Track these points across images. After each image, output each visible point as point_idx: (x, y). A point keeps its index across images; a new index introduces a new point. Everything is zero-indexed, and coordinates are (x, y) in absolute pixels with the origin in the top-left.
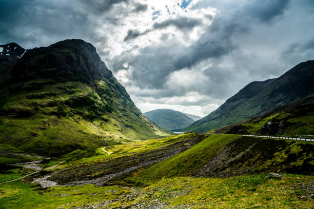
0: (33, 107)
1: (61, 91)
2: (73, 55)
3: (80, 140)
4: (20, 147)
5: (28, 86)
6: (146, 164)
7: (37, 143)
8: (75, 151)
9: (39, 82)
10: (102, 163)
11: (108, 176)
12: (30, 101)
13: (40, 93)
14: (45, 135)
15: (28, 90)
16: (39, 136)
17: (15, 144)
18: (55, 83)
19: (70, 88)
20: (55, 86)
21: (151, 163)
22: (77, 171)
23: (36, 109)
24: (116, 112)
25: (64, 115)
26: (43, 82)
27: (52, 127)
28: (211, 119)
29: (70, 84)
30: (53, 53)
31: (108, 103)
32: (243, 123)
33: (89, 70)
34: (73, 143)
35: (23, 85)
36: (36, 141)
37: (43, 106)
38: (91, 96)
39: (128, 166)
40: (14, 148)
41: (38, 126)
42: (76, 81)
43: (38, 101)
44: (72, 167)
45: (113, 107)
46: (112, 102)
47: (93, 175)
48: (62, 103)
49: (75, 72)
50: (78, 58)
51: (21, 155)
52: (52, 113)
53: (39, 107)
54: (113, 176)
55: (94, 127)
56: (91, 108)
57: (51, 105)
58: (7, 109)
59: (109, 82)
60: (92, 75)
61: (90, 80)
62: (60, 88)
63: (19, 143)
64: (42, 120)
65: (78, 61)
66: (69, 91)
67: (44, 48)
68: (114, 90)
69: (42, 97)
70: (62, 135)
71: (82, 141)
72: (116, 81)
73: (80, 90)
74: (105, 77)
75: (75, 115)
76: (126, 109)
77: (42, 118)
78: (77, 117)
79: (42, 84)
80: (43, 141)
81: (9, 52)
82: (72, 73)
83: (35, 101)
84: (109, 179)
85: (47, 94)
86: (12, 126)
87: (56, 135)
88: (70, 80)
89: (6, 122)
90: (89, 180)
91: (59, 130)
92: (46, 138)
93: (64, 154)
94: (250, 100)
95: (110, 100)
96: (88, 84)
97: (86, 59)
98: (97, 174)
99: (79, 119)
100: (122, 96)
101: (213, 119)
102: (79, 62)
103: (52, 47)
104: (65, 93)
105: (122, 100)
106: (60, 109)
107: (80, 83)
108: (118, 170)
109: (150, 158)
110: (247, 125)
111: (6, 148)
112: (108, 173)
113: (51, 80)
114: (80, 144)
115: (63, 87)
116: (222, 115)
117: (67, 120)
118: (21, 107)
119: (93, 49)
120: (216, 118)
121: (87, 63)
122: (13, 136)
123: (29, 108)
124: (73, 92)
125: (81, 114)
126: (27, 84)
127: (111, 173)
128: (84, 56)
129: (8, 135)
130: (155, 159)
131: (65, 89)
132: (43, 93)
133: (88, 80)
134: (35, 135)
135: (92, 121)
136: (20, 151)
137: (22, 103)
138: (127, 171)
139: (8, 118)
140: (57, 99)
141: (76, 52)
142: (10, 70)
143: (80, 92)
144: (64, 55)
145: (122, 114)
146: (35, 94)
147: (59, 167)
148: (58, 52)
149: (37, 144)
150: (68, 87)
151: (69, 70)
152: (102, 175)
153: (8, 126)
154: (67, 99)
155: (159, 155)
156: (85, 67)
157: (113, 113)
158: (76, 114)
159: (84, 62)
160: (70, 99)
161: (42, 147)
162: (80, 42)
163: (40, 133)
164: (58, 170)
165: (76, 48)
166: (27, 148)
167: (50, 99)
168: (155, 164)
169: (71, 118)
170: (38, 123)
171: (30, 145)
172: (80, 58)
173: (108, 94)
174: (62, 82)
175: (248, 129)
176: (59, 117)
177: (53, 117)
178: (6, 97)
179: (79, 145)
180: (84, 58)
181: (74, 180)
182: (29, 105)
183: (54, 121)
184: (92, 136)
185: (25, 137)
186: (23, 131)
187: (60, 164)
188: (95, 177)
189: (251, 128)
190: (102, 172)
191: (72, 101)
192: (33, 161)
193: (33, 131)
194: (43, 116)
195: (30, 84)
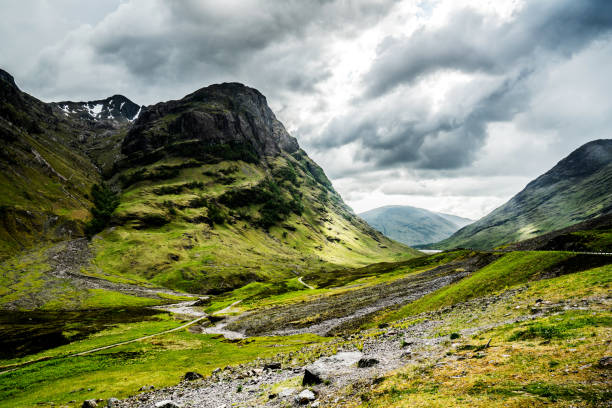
0: (166, 210)
1: (210, 180)
2: (228, 113)
3: (254, 265)
4: (155, 279)
5: (154, 172)
6: (391, 303)
7: (181, 271)
8: (249, 285)
9: (172, 165)
10: (310, 303)
11: (329, 322)
12: (161, 199)
13: (176, 184)
14: (193, 258)
15: (154, 179)
16: (183, 259)
17: (145, 273)
18: (199, 166)
19: (226, 172)
20: (199, 171)
21: (399, 301)
22: (272, 316)
23: (172, 213)
24: (309, 214)
25: (220, 222)
26: (179, 164)
27: (202, 244)
28: (494, 222)
29: (224, 165)
30: (191, 110)
31: (294, 197)
32: (573, 231)
33: (257, 139)
34: (244, 271)
35: (145, 170)
36: (180, 268)
37: (182, 208)
38: (264, 186)
39: (361, 306)
40: (144, 280)
41: (179, 242)
42: (236, 159)
43: (174, 198)
44: (257, 311)
45: (303, 205)
46: (301, 195)
47: (304, 321)
48: (213, 200)
49: (232, 143)
50: (236, 118)
51: (159, 292)
52: (200, 220)
53: (176, 209)
54: (337, 322)
55: (273, 242)
56: (265, 207)
57: (196, 204)
58: (124, 214)
59: (292, 159)
60: (264, 148)
61: (259, 157)
62: (208, 174)
63: (151, 273)
64: (184, 231)
65: (237, 124)
66: (224, 179)
67: (175, 102)
68: (303, 173)
69: (178, 191)
70: (223, 257)
71: (258, 268)
72: (305, 157)
73: (243, 176)
74: (285, 150)
75: (238, 222)
76: (327, 209)
77: (184, 227)
78: (240, 224)
79: (176, 167)
80: (192, 268)
81: (113, 113)
82: (228, 145)
83: (167, 198)
84: (332, 327)
85: (186, 186)
86: (136, 243)
87: (212, 257)
88: (225, 158)
89: (124, 237)
90: (299, 328)
91: (216, 248)
92: (195, 262)
93: (232, 290)
94: (585, 181)
95: (296, 191)
96: (257, 163)
97: (250, 118)
98: (310, 319)
99: (245, 227)
100: (319, 185)
101: (500, 224)
102: (239, 124)
103: (189, 101)
104: (217, 182)
105: (318, 192)
106: (212, 212)
107: (242, 165)
108: (344, 313)
109: (397, 294)
110: (585, 234)
111: (131, 282)
112: (329, 318)
113: (192, 160)
114: (256, 272)
115: (214, 172)
116: (519, 214)
117: (225, 232)
118: (147, 210)
119: (260, 98)
120: (506, 221)
121: (252, 125)
122: (139, 260)
123: (159, 212)
124: (230, 181)
125: (248, 219)
126: (151, 169)
127: (334, 317)
128: (246, 114)
129: (132, 258)
130: (406, 295)
131: (216, 175)
132: (180, 184)
133: (256, 158)
134: (176, 258)
135: (268, 232)
136: (155, 286)
137: (147, 204)
138: (360, 314)
139: (127, 229)
140: (204, 194)
141: (231, 106)
142: (119, 145)
143: (243, 179)
144: (211, 114)
145: (319, 217)
146: (166, 185)
147: (236, 310)
148: (200, 110)
149: (183, 274)
150: (222, 171)
151: (222, 141)
152: (319, 321)
153: (130, 243)
154: (223, 192)
155: (412, 288)
156: (249, 133)
157: (304, 215)
158: (240, 219)
159: (247, 125)
160: (228, 193)
161: (192, 279)
162: (237, 88)
163: (184, 254)
164: (235, 314)
165: (232, 99)
166: (166, 280)
167: (193, 194)
168: (407, 302)
169: (231, 227)
170: (179, 238)
171: (171, 275)
172: (240, 117)
173: (294, 181)
174: (211, 163)
175: (586, 241)
176: (211, 225)
177: (202, 226)
178: (117, 192)
179: (254, 275)
180: (248, 118)
181: (273, 329)
182: (159, 206)
183: (205, 233)
184: (271, 257)
185: (160, 261)
186: (156, 250)
187: (236, 306)
188: (309, 324)
189: (593, 239)
190: (318, 316)
191: (231, 196)
192: (181, 301)
193: (173, 252)
194: (185, 224)
195: (157, 169)
